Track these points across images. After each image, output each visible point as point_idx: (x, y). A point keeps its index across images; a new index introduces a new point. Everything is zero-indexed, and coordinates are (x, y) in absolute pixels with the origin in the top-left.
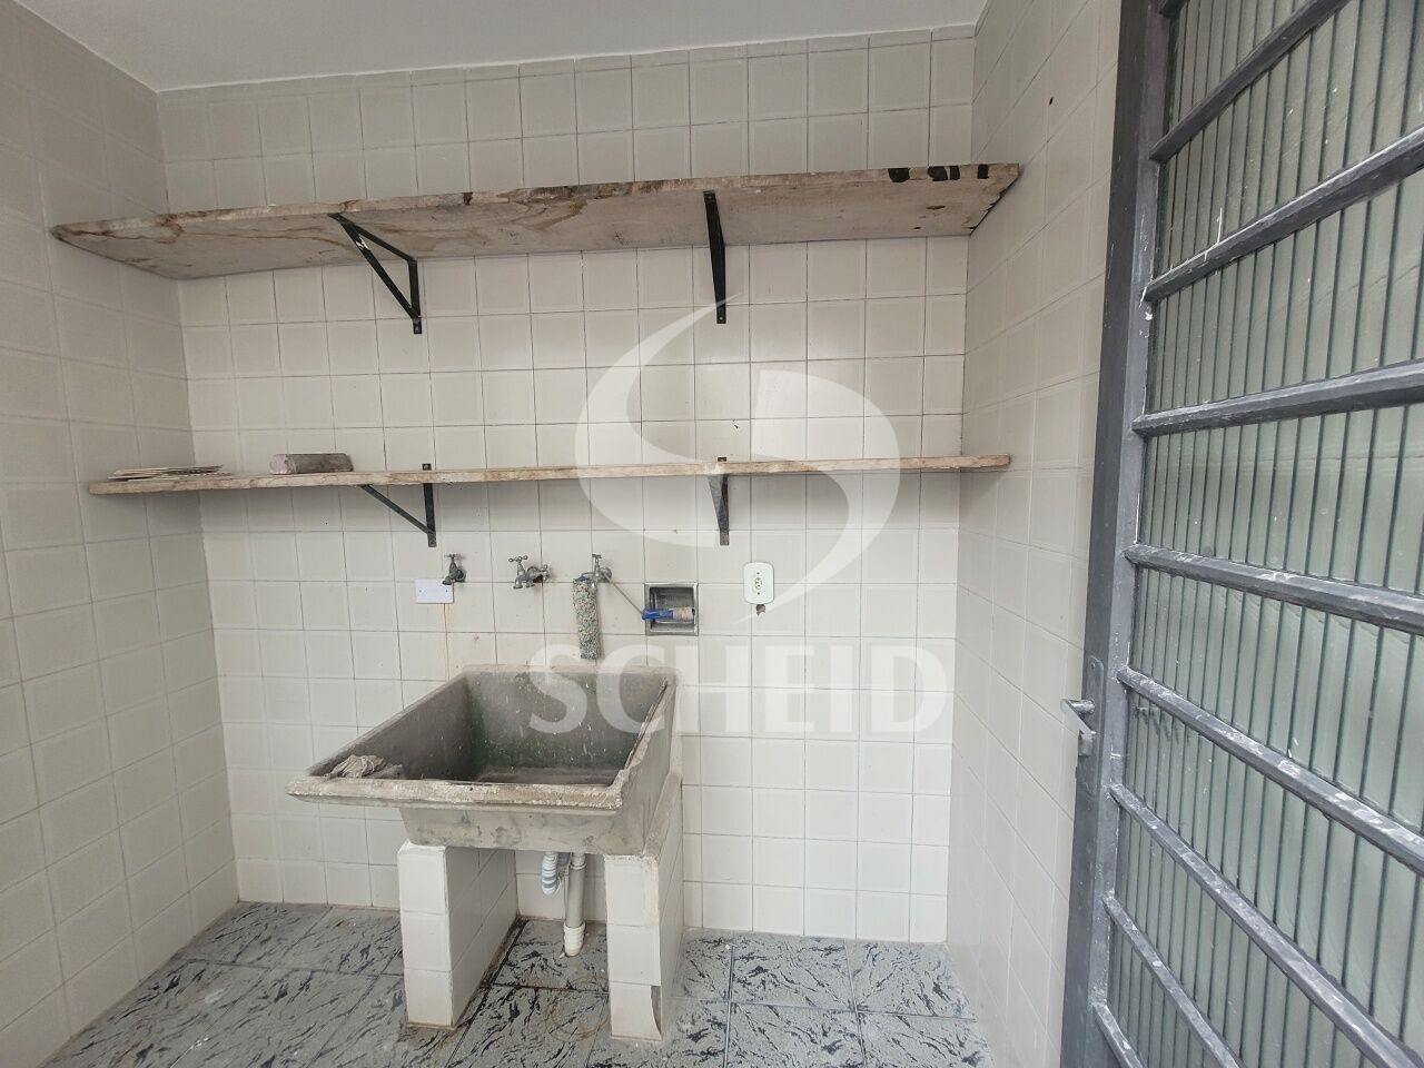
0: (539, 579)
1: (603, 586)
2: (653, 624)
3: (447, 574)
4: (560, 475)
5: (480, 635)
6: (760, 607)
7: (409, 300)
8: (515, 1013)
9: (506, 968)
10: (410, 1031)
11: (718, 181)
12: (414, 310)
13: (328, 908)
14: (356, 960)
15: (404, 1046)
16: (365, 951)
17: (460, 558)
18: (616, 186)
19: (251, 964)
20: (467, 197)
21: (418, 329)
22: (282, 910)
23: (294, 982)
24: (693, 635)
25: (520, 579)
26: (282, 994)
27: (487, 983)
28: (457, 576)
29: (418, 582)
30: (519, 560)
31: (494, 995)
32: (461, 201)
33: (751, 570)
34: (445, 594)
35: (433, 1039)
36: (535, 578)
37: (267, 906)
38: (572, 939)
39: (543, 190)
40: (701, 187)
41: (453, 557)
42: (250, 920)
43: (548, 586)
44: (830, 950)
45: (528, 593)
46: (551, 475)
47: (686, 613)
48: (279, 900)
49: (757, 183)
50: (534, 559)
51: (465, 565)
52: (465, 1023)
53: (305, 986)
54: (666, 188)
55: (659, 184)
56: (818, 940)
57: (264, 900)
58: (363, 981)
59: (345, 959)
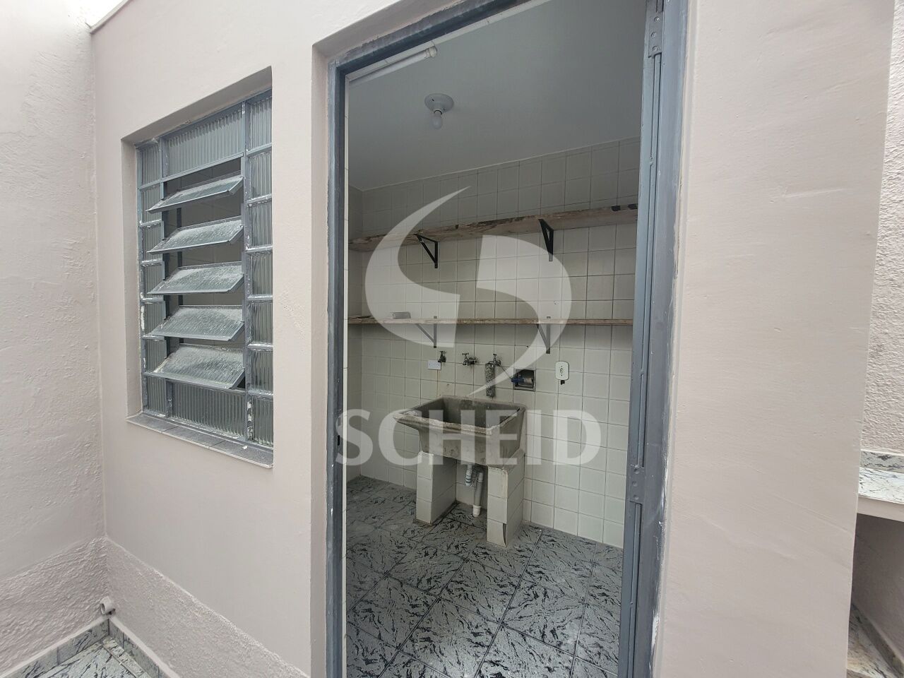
0: (472, 363)
1: (497, 368)
2: (517, 385)
3: (439, 358)
4: (481, 322)
5: (450, 384)
6: (563, 382)
7: (434, 256)
8: (452, 527)
9: (450, 515)
10: (416, 522)
11: (544, 216)
12: (435, 260)
13: (388, 483)
14: (398, 499)
15: (415, 525)
16: (401, 498)
17: (445, 353)
18: (507, 220)
19: (366, 493)
20: (457, 227)
21: (436, 267)
22: (374, 481)
23: (380, 500)
24: (533, 391)
25: (465, 361)
26: (376, 502)
27: (443, 516)
28: (443, 360)
29: (429, 361)
30: (466, 354)
31: (445, 520)
32: (454, 228)
33: (558, 365)
34: (437, 366)
35: (425, 526)
36: (471, 362)
37: (370, 478)
38: (476, 511)
39: (482, 223)
40: (537, 218)
41: (442, 352)
42: (364, 481)
43: (476, 366)
44: (588, 543)
45: (467, 368)
46: (478, 322)
47: (529, 380)
48: (373, 477)
49: (558, 215)
50: (471, 355)
51: (446, 355)
52: (434, 524)
53: (383, 502)
54: (525, 219)
55: (522, 218)
56: (584, 539)
57: (368, 476)
58: (401, 506)
59: (395, 498)
